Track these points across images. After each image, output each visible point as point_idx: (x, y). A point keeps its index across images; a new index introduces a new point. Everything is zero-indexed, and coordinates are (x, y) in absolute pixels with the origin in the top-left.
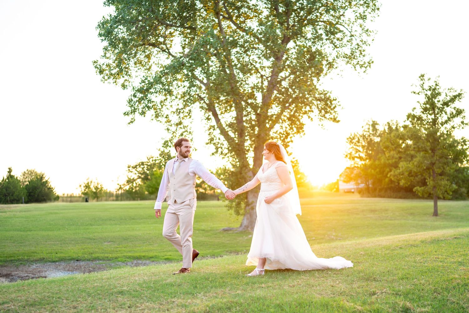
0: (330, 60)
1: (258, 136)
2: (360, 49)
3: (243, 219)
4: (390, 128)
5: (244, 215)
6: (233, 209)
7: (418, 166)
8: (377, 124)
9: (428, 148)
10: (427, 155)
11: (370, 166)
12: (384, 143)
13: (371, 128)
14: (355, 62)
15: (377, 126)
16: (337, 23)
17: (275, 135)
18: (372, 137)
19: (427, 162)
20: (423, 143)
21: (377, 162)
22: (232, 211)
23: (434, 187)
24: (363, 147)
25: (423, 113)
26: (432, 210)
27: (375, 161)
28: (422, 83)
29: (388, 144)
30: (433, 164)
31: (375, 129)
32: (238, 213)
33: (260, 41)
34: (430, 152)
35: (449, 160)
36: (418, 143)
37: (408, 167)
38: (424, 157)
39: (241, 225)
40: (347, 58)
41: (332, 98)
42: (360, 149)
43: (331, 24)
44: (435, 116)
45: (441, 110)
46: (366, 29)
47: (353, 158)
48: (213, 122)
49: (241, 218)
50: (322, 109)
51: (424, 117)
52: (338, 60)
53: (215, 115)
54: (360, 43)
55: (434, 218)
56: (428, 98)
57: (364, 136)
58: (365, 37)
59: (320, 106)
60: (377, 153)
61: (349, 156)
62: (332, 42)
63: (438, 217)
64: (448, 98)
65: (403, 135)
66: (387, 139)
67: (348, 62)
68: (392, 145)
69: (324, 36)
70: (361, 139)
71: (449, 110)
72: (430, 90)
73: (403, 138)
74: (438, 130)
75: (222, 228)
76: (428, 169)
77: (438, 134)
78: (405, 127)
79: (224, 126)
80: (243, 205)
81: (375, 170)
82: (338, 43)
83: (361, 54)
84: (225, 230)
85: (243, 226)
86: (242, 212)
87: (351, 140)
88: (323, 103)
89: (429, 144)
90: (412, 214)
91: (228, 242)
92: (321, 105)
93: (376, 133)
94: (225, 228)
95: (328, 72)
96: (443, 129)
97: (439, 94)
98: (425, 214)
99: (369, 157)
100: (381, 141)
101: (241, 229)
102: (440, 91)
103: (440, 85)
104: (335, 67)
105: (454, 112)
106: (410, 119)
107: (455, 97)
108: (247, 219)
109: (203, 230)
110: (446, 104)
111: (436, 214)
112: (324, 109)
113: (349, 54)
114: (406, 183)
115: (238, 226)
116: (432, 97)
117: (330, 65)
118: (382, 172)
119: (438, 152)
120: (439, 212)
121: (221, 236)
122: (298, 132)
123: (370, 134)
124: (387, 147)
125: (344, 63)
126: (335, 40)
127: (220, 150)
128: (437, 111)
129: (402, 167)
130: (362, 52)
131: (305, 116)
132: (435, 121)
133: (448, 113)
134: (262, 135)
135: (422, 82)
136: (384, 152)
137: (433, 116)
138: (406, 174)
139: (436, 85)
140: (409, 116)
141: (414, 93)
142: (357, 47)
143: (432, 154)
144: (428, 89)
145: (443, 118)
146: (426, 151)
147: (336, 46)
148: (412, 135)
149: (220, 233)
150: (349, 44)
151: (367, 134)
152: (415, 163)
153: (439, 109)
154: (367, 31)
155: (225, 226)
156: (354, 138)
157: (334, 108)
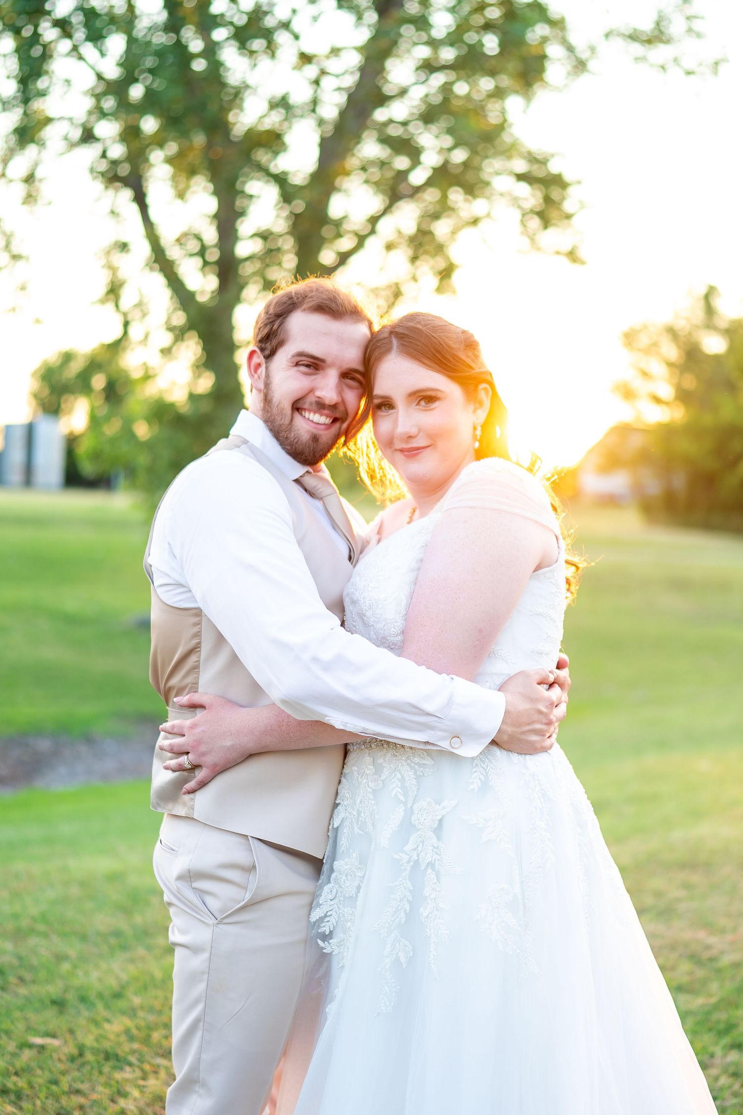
8: (718, 295)
13: (700, 307)
15: (717, 303)
18: (699, 335)
21: (708, 419)
41: (567, 178)
50: (532, 212)
57: (674, 333)
60: (712, 385)
70: (664, 341)
79: (167, 242)
88: (540, 192)
93: (713, 323)
100: (729, 354)
123: (697, 322)
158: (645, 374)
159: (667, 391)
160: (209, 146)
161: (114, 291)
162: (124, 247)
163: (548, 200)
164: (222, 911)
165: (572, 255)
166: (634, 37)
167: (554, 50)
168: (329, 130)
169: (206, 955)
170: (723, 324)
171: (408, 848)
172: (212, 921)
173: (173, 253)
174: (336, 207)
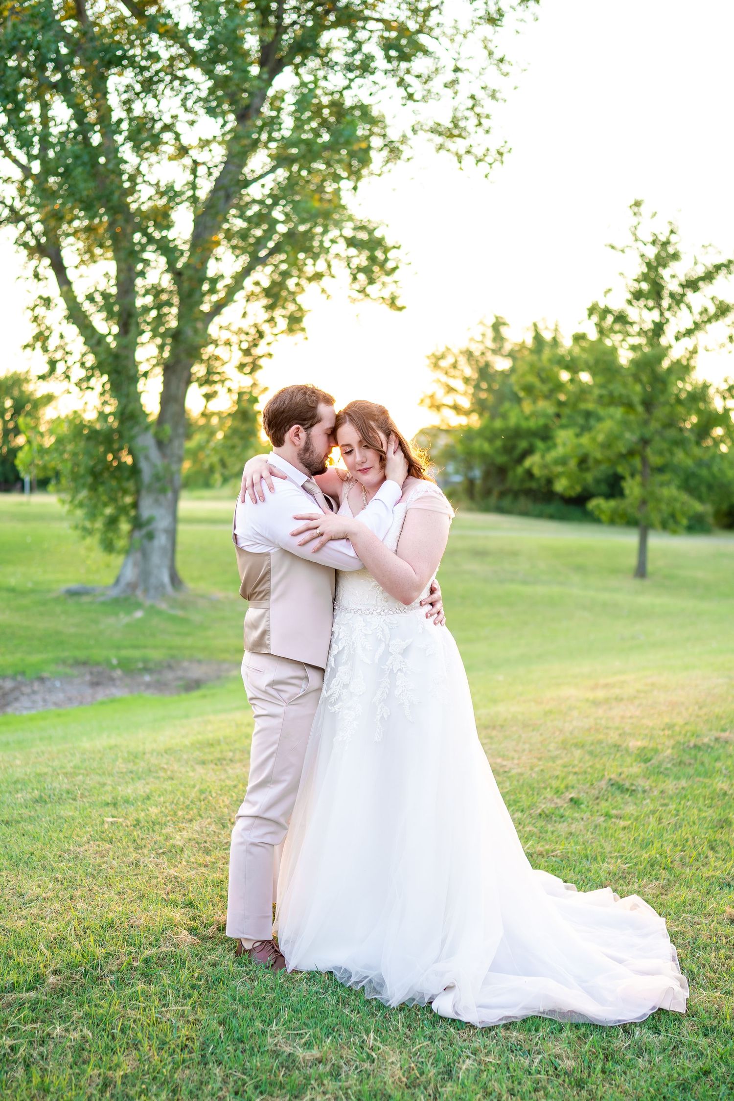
0: (394, 135)
1: (176, 335)
2: (478, 110)
3: (124, 565)
4: (538, 339)
5: (127, 552)
6: (97, 536)
7: (607, 445)
8: (504, 324)
9: (636, 400)
10: (632, 417)
11: (480, 433)
12: (523, 375)
13: (490, 334)
14: (459, 145)
15: (503, 330)
16: (420, 31)
17: (224, 335)
18: (490, 357)
19: (631, 437)
20: (625, 385)
21: (498, 424)
22: (93, 541)
23: (644, 502)
24: (467, 380)
25: (630, 302)
26: (633, 561)
27: (493, 417)
28: (636, 224)
29: (532, 379)
30: (645, 442)
31: (498, 338)
32: (109, 547)
33: (195, 58)
34: (640, 409)
35: (687, 434)
36: (609, 381)
37: (580, 446)
38: (625, 423)
39: (117, 581)
40: (440, 134)
41: (389, 242)
42: (459, 384)
43: (402, 29)
44: (662, 314)
45: (678, 300)
46: (497, 55)
47: (438, 408)
48: (51, 286)
49: (117, 560)
50: (360, 269)
51: (633, 313)
52: (413, 139)
53: (59, 268)
54: (480, 95)
55: (637, 583)
56: (649, 265)
57: (469, 354)
58: (493, 78)
59: (355, 263)
60: (501, 397)
61: (428, 402)
62: (401, 83)
63: (647, 583)
64: (700, 272)
65: (573, 360)
66: (532, 366)
67: (441, 147)
68: (543, 381)
69: (380, 62)
70: (462, 361)
71: (698, 300)
72: (654, 243)
73: (572, 366)
74: (663, 353)
75: (64, 586)
76: (631, 453)
77: (666, 364)
78: (579, 338)
79: (81, 298)
80: (125, 526)
81: (491, 440)
82: (416, 86)
83: (480, 124)
84: (73, 593)
85: (123, 582)
86: (121, 543)
87: (436, 361)
88: (365, 254)
89: (638, 388)
90: (580, 569)
91: (73, 630)
92: (361, 259)
93: (500, 348)
94: (73, 585)
95: (385, 169)
96: (677, 352)
97: (675, 256)
98: (615, 571)
99: (480, 406)
100: (513, 370)
101: (114, 593)
102: (681, 248)
103: (680, 232)
104: (404, 156)
105: (712, 310)
106: (595, 318)
107: (718, 268)
108: (135, 564)
109: (12, 590)
110: (692, 285)
111: (641, 571)
112: (367, 271)
113: (447, 123)
114: (572, 487)
115: (111, 581)
116: (659, 265)
117: (394, 151)
118: (508, 449)
119: (661, 413)
120: (650, 567)
121: (58, 609)
122: (291, 330)
123: (487, 348)
124: (529, 389)
125: (432, 147)
126: (408, 79)
127: (60, 367)
128: (666, 302)
129: (564, 444)
130: (483, 121)
131: (312, 288)
132: (658, 329)
133: (697, 309)
134: (189, 332)
135: (634, 221)
136: (518, 400)
137: (655, 315)
138: (573, 463)
139: (672, 232)
140: (592, 311)
141: (613, 247)
142: (470, 103)
143: (646, 416)
144: (651, 240)
145: (680, 320)
146: (630, 406)
147: (410, 96)
148: (597, 362)
149: (57, 600)
150: (449, 92)
151: (477, 350)
152: (601, 438)
153: (672, 295)
154: (501, 60)
155: (71, 579)
156: (443, 357)
157: (394, 269)
158: (451, 390)
159: (466, 403)
160: (112, 224)
161: (41, 338)
162: (47, 302)
163: (372, 259)
164: (289, 699)
165: (393, 302)
166: (436, 130)
167: (376, 142)
168: (201, 209)
169: (281, 720)
170: (508, 347)
171: (388, 663)
172: (284, 704)
173: (87, 306)
174: (212, 269)
